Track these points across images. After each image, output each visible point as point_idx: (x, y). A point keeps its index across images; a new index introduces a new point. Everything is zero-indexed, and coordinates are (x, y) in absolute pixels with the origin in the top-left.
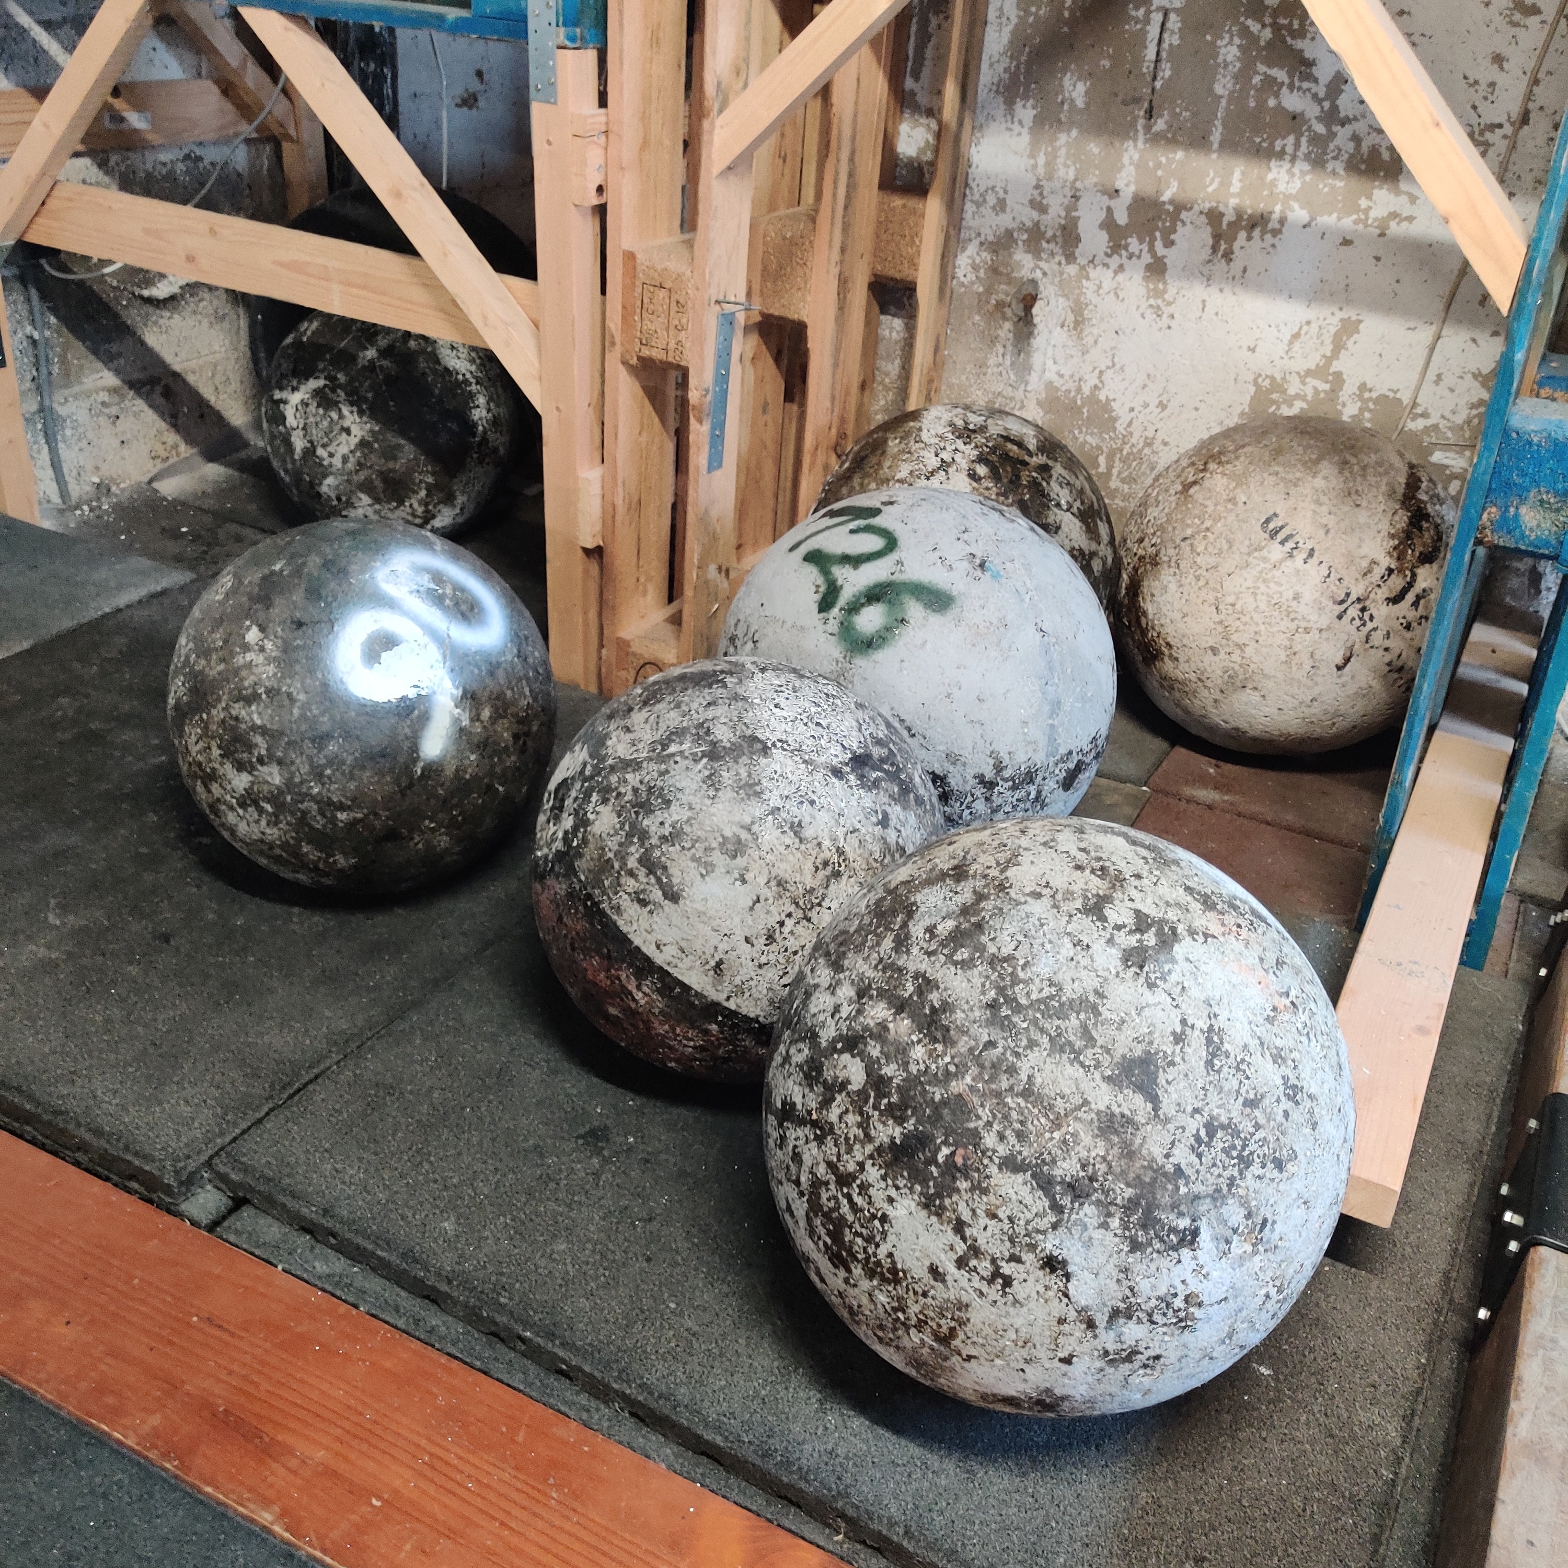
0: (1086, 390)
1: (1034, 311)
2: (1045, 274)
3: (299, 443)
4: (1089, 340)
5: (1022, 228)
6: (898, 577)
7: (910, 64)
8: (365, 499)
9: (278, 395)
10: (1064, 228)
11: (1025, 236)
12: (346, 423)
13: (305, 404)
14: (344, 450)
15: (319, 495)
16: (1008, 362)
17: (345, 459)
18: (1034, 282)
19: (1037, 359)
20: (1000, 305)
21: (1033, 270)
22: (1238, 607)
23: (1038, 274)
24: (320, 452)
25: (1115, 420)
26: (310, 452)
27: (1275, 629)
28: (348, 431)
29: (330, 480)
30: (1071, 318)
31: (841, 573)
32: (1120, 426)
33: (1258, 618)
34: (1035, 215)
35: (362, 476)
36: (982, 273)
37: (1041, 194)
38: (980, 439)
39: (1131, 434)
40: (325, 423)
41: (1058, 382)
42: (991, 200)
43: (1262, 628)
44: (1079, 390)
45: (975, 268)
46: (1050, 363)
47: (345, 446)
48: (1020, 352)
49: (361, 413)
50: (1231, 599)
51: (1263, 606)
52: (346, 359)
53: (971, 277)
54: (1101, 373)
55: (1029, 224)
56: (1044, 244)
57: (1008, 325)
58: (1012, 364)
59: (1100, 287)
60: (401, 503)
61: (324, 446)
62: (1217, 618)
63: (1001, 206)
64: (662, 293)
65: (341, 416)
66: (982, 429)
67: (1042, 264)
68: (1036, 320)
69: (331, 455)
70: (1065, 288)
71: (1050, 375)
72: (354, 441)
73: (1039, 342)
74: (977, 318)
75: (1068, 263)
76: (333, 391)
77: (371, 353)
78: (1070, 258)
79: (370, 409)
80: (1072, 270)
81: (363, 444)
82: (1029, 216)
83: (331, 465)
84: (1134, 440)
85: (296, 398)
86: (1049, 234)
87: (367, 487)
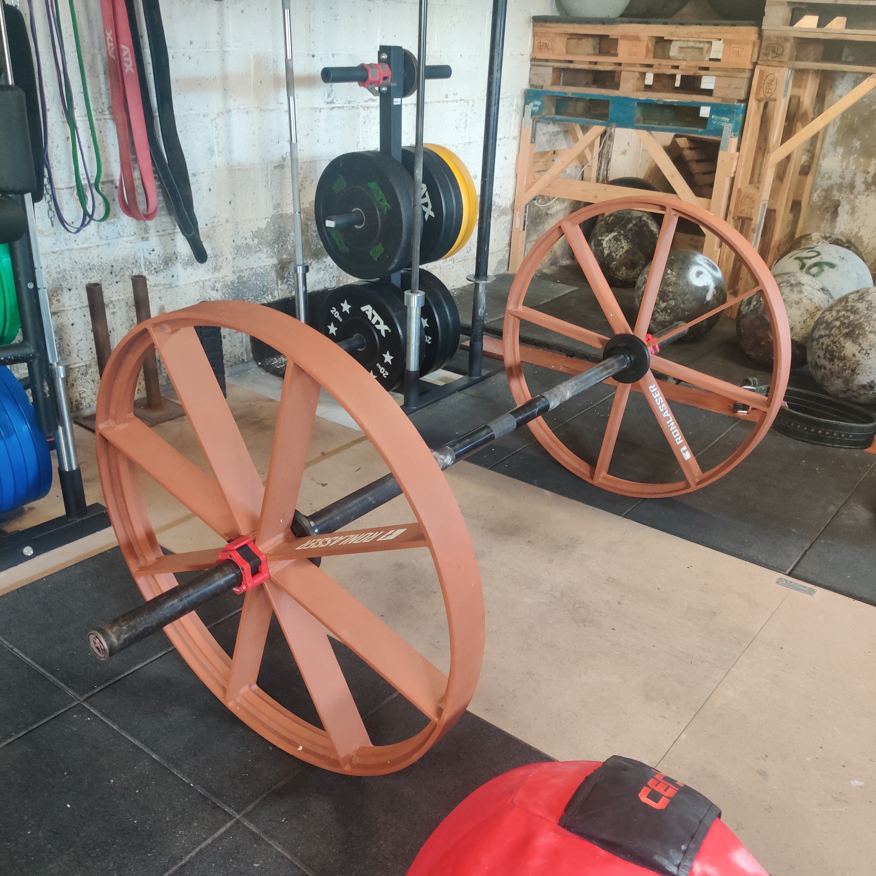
0: (854, 233)
1: (839, 209)
2: (843, 198)
3: (606, 252)
4: (856, 217)
5: (836, 184)
6: (821, 261)
8: (624, 268)
9: (600, 238)
10: (850, 184)
11: (837, 187)
12: (623, 246)
13: (610, 240)
14: (621, 253)
15: (609, 268)
16: (828, 225)
17: (621, 256)
18: (839, 201)
19: (838, 224)
20: (827, 208)
21: (839, 197)
23: (841, 198)
24: (613, 254)
25: (863, 242)
26: (610, 255)
28: (623, 248)
29: (614, 263)
30: (850, 211)
31: (805, 261)
32: (865, 244)
34: (841, 180)
35: (624, 262)
36: (821, 199)
37: (843, 174)
39: (868, 246)
40: (616, 246)
41: (844, 231)
42: (827, 176)
44: (851, 233)
45: (819, 197)
46: (842, 226)
47: (621, 252)
48: (832, 222)
49: (627, 242)
52: (623, 227)
53: (817, 200)
54: (859, 228)
55: (839, 183)
56: (843, 189)
57: (829, 214)
58: (829, 226)
59: (861, 201)
60: (634, 270)
61: (615, 252)
63: (830, 178)
64: (748, 199)
65: (621, 243)
66: (830, 237)
67: (843, 195)
68: (839, 212)
69: (617, 255)
70: (849, 202)
71: (842, 229)
72: (624, 250)
73: (839, 219)
74: (818, 212)
75: (851, 194)
76: (620, 236)
77: (631, 225)
78: (852, 193)
79: (631, 241)
80: (852, 196)
81: (627, 251)
82: (839, 180)
83: (616, 258)
85: (607, 239)
86: (845, 186)
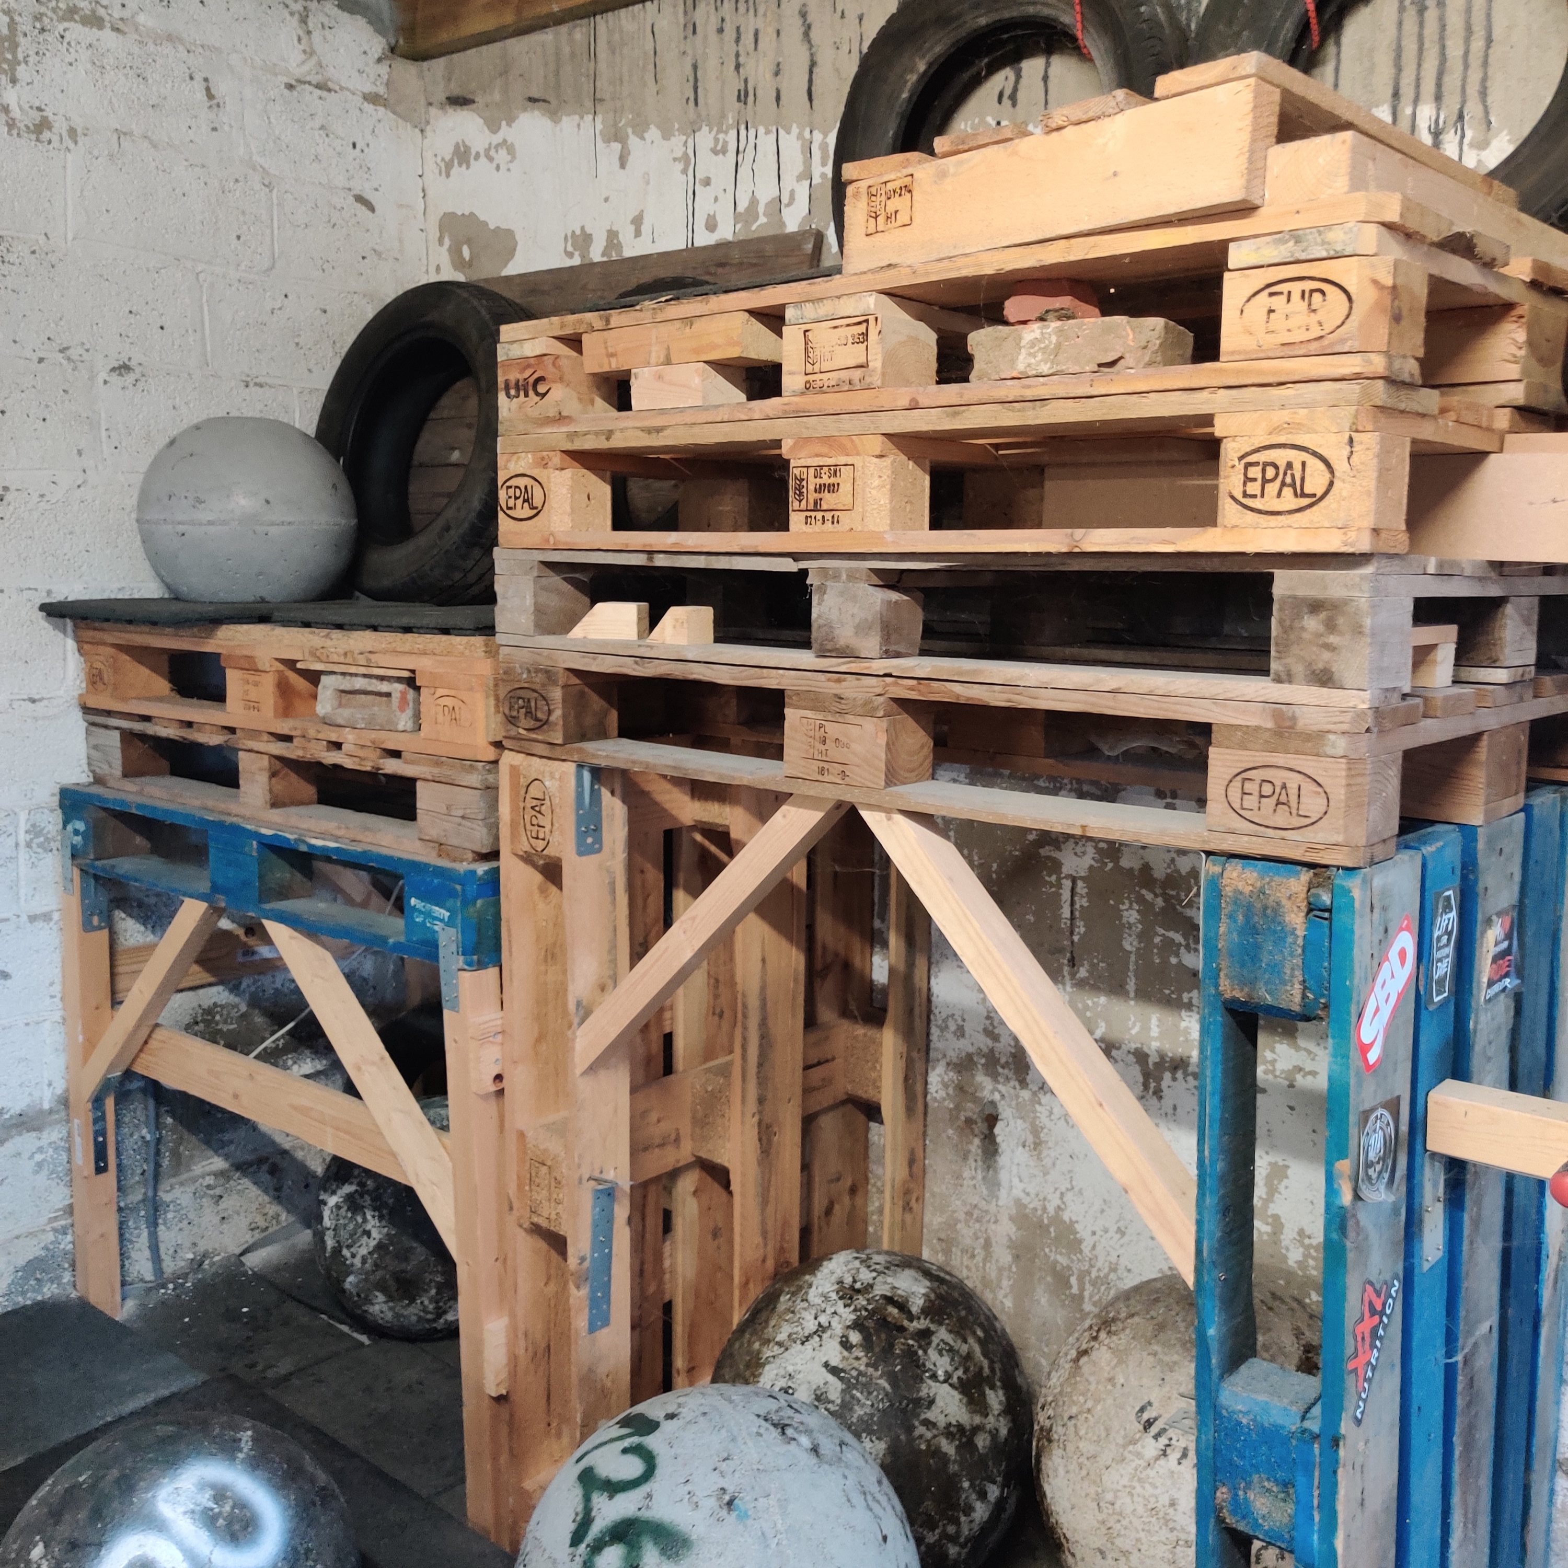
0: (1051, 1210)
1: (997, 1130)
2: (1003, 1096)
3: (330, 1243)
4: (1048, 1162)
5: (980, 1052)
6: (645, 1514)
7: (876, 907)
8: (381, 1297)
10: (1014, 1056)
11: (983, 1061)
12: (368, 1227)
13: (338, 1207)
14: (363, 1251)
15: (343, 1291)
16: (980, 1177)
17: (364, 1260)
18: (993, 1103)
19: (1003, 1176)
20: (969, 1122)
21: (992, 1092)
22: (1117, 1506)
23: (997, 1096)
24: (346, 1253)
25: (1080, 1242)
26: (337, 1251)
27: (1155, 1539)
28: (368, 1234)
29: (351, 1279)
30: (1030, 1139)
31: (599, 1500)
32: (1086, 1247)
33: (1137, 1523)
34: (990, 1042)
35: (379, 1274)
36: (951, 1091)
37: (992, 1024)
38: (861, 1301)
39: (1096, 1257)
40: (351, 1226)
41: (1026, 1200)
42: (953, 1027)
43: (1142, 1535)
44: (1044, 1209)
45: (946, 1086)
46: (1016, 1181)
47: (365, 1247)
48: (989, 1168)
49: (381, 1218)
50: (1109, 1496)
51: (1141, 1510)
53: (942, 1094)
54: (1062, 1194)
55: (985, 1050)
56: (1000, 1070)
57: (977, 1141)
58: (984, 1178)
59: (1051, 1113)
60: (412, 1300)
61: (349, 1247)
62: (1100, 1517)
63: (960, 1032)
64: (544, 1170)
65: (365, 1220)
66: (869, 1287)
67: (1000, 1087)
68: (999, 1139)
69: (353, 1256)
70: (1023, 1112)
71: (1017, 1192)
72: (373, 1243)
73: (1003, 1160)
74: (950, 1132)
75: (1022, 1088)
76: (362, 1196)
78: (1023, 1083)
79: (390, 1214)
80: (1025, 1094)
81: (380, 1247)
82: (984, 1043)
83: (352, 1265)
84: (1099, 1264)
85: (333, 1200)
86: (1003, 1060)
87: (382, 1286)
